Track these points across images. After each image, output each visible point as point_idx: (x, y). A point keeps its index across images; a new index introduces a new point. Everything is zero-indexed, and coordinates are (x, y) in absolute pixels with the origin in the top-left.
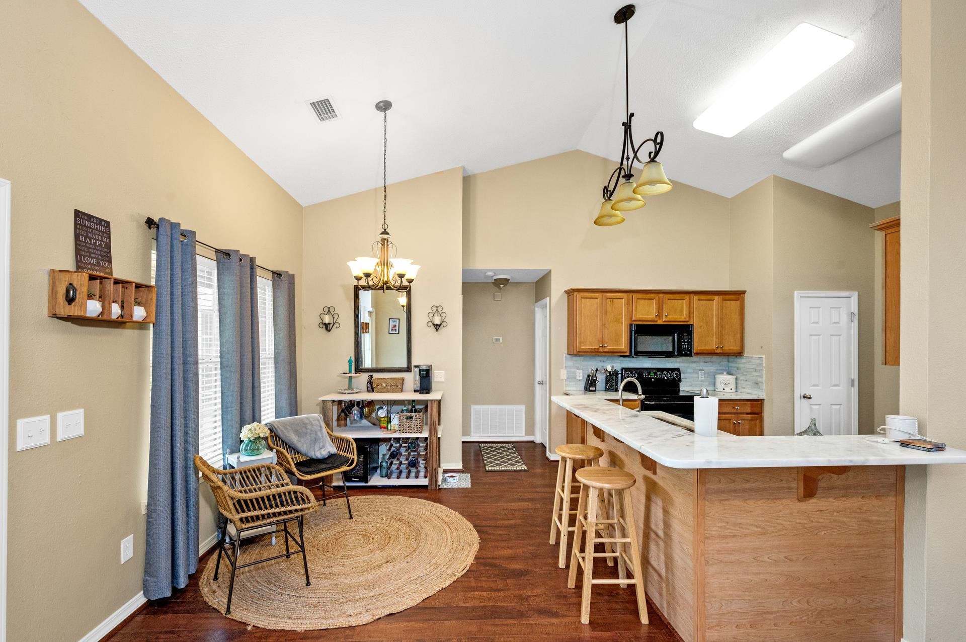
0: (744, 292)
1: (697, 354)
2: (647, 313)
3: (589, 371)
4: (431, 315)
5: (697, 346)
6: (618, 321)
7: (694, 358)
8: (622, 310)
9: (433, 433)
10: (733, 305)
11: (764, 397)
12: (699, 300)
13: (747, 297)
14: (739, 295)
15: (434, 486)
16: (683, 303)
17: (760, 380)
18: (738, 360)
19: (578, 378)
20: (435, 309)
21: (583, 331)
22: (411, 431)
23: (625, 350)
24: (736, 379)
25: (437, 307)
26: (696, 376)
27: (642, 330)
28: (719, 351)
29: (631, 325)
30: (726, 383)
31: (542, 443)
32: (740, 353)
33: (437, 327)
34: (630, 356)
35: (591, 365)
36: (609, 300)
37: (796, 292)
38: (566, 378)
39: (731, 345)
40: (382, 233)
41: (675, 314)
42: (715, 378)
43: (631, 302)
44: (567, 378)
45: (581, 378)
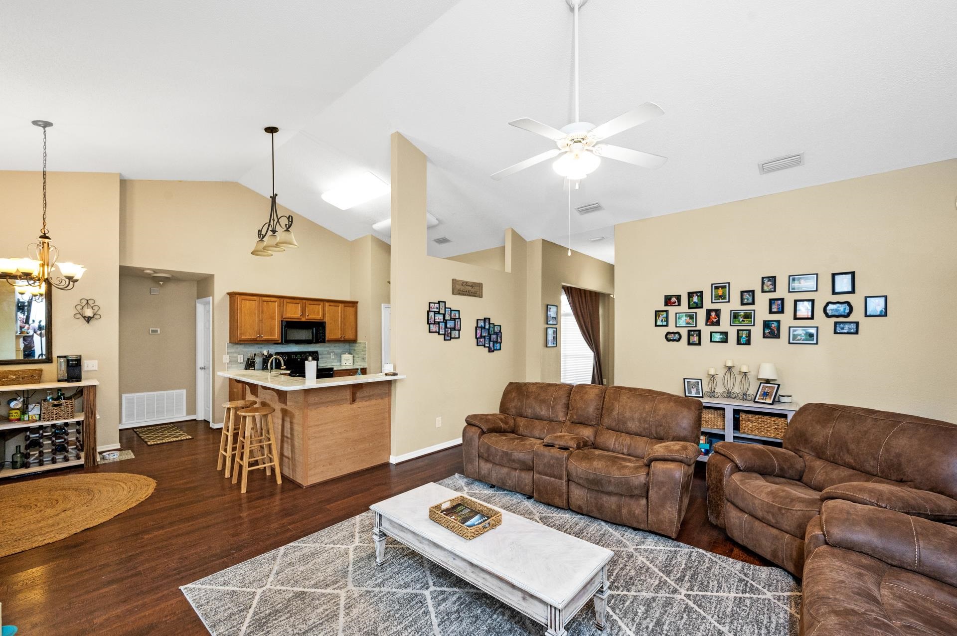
0: (357, 302)
1: (329, 341)
2: (294, 313)
3: (249, 356)
4: (79, 307)
5: (328, 336)
6: (273, 318)
7: (327, 345)
8: (275, 310)
9: (90, 415)
10: (350, 310)
11: (367, 367)
12: (330, 306)
13: (359, 305)
14: (354, 304)
15: (92, 463)
16: (319, 307)
17: (365, 356)
18: (354, 345)
19: (239, 361)
20: (84, 302)
21: (243, 325)
22: (60, 418)
23: (278, 339)
24: (353, 357)
25: (87, 300)
26: (329, 356)
27: (289, 325)
28: (343, 339)
29: (282, 321)
30: (347, 360)
31: (204, 420)
32: (354, 340)
33: (88, 319)
34: (282, 343)
35: (251, 351)
36: (265, 303)
37: (382, 305)
38: (228, 362)
39: (349, 335)
40: (41, 237)
41: (314, 314)
42: (341, 357)
43: (282, 305)
44: (230, 362)
45: (242, 361)
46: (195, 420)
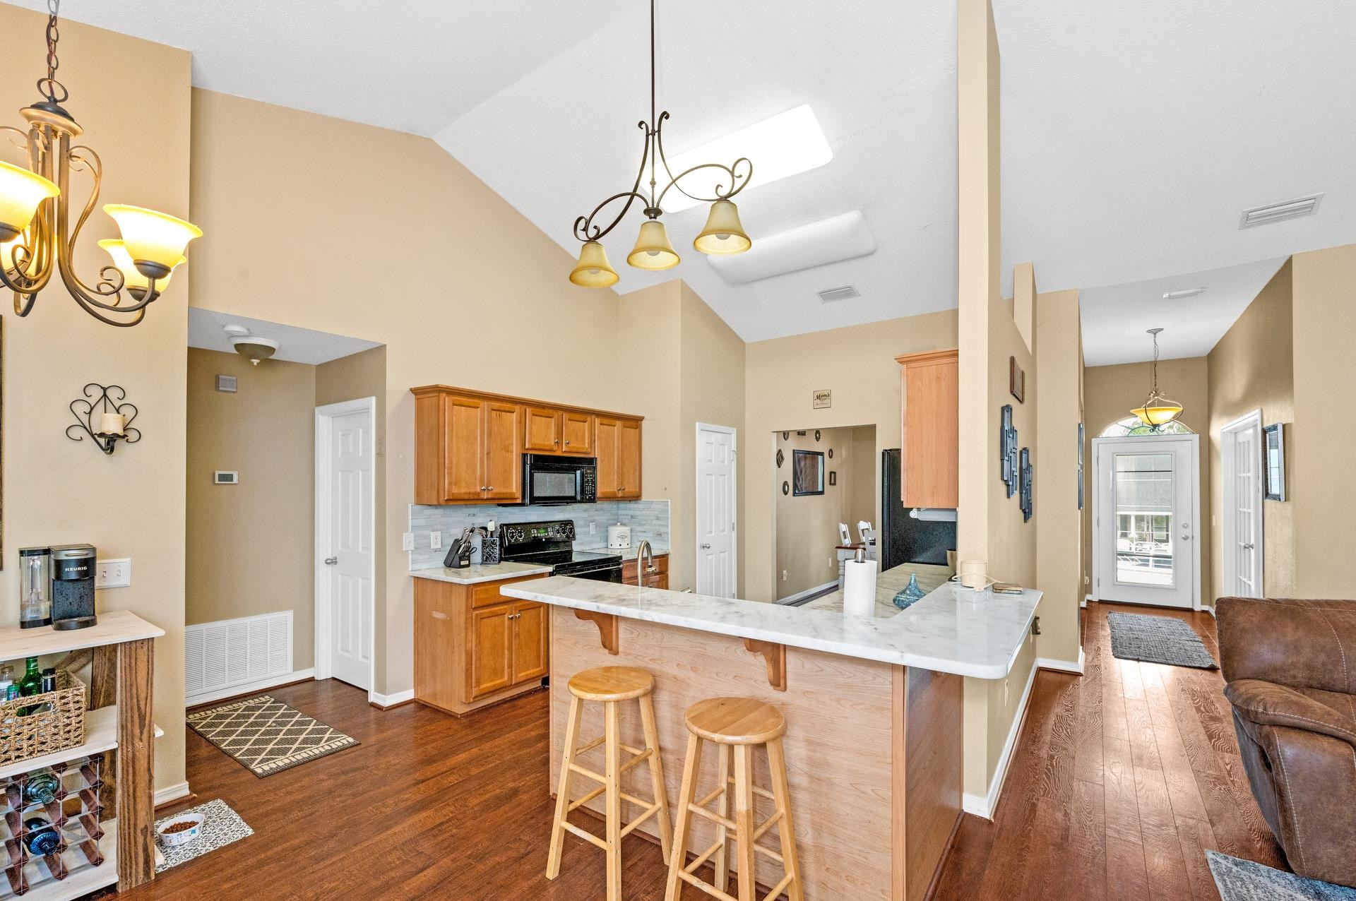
0: (642, 419)
1: (601, 499)
2: (544, 437)
3: (458, 533)
4: (81, 409)
5: (600, 490)
6: (507, 449)
7: (599, 505)
8: (512, 430)
9: (137, 731)
10: (631, 432)
11: (669, 551)
12: (601, 424)
13: (644, 423)
14: (634, 422)
15: (141, 875)
16: (584, 426)
17: (663, 529)
18: (633, 505)
19: (433, 546)
20: (96, 393)
21: (454, 463)
23: (516, 496)
24: (631, 530)
25: (105, 390)
26: (586, 529)
27: (543, 462)
28: (620, 494)
29: (524, 455)
30: (623, 537)
31: (334, 679)
32: (636, 494)
33: (110, 443)
34: (523, 505)
35: (458, 523)
36: (494, 413)
37: (697, 424)
38: (413, 549)
39: (630, 488)
41: (575, 442)
42: (607, 531)
43: (523, 419)
44: (416, 548)
45: (439, 546)
46: (312, 680)
